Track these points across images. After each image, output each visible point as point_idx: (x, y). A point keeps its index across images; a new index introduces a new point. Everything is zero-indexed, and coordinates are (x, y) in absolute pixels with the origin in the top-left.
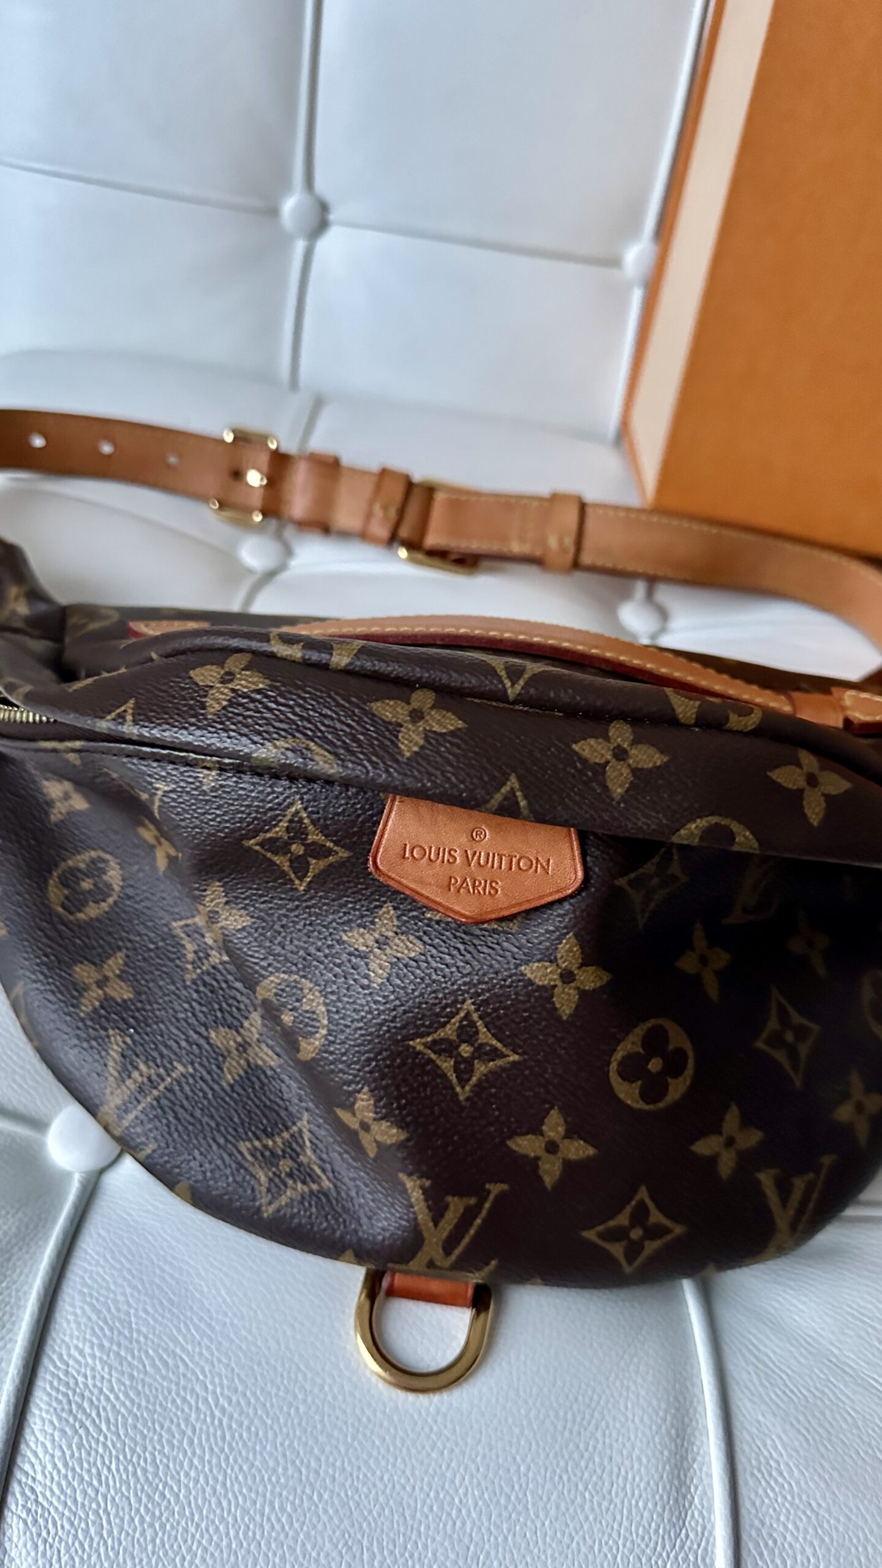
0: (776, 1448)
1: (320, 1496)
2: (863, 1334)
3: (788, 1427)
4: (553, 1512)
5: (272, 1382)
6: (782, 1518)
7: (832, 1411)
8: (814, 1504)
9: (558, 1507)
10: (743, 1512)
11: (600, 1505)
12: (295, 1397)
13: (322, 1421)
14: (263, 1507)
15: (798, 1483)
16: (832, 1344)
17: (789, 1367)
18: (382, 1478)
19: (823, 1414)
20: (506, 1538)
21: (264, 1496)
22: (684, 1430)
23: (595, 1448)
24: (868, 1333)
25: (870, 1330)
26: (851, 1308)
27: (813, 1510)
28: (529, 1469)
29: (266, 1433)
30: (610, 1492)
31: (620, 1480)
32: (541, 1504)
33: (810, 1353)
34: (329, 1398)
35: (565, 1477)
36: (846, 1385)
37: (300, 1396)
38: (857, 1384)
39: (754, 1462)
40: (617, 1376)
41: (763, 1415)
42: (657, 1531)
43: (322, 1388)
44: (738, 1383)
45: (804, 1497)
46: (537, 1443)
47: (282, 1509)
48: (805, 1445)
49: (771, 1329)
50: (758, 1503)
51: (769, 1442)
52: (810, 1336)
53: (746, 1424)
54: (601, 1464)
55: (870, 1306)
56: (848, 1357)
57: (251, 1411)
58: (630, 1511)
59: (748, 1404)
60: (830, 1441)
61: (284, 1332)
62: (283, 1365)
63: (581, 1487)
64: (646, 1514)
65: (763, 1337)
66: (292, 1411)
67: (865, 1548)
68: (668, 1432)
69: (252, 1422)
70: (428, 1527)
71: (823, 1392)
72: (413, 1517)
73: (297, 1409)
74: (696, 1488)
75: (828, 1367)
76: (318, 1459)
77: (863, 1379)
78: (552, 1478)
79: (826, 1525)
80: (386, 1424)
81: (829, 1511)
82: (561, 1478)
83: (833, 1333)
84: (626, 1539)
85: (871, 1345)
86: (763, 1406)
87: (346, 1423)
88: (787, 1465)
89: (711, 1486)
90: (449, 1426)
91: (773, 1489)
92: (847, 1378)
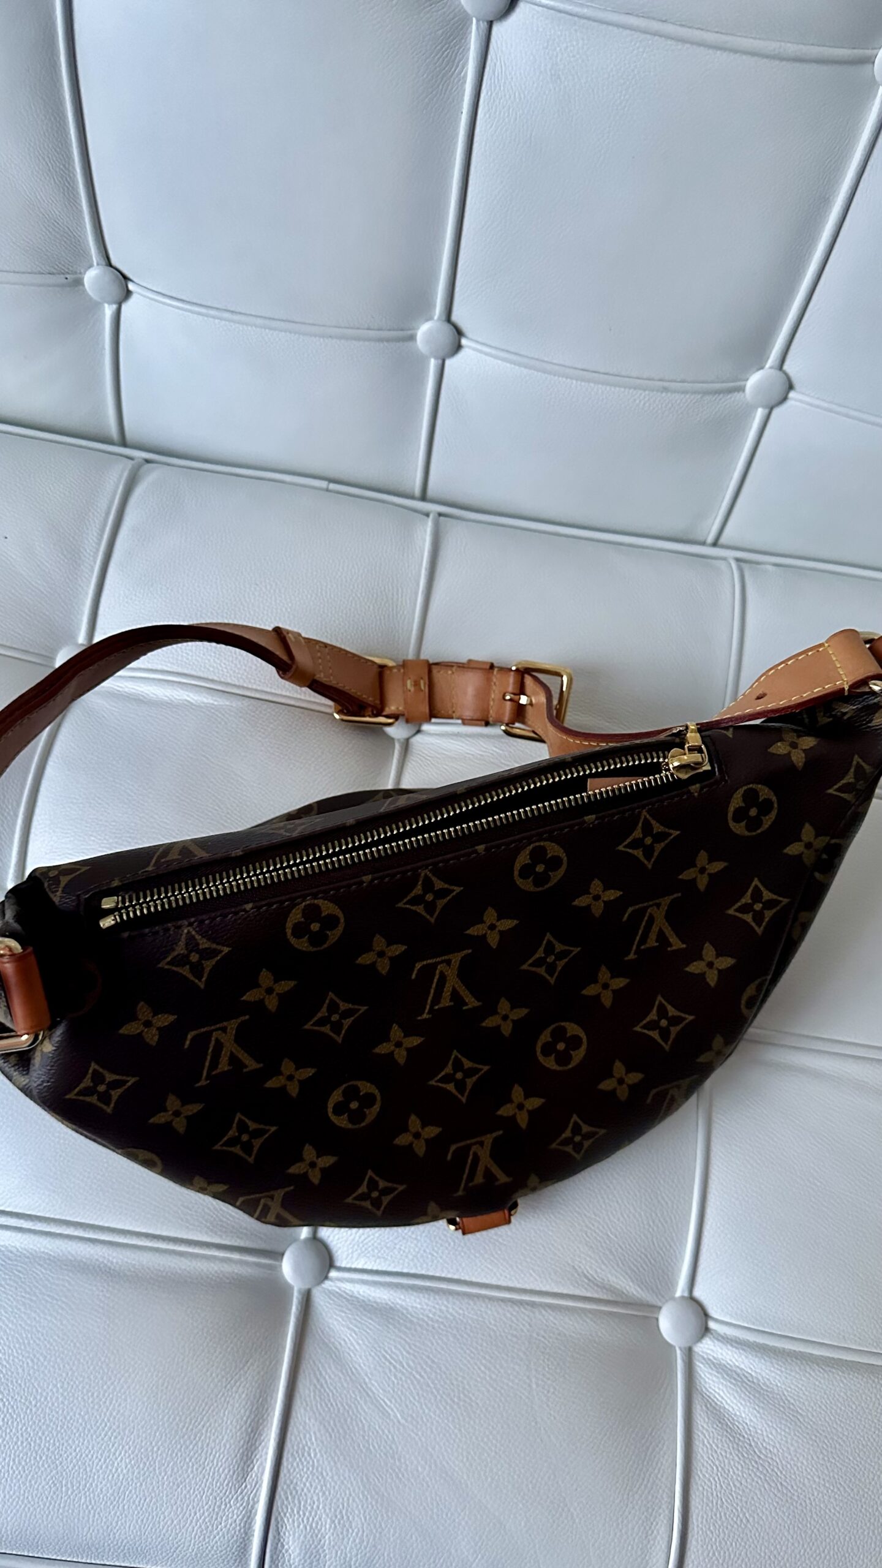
0: (310, 1439)
1: (41, 1458)
2: (387, 1371)
3: (322, 1427)
4: (169, 1473)
5: (18, 1394)
6: (304, 1479)
7: (352, 1419)
8: (325, 1474)
9: (173, 1470)
10: (282, 1475)
11: (197, 1469)
12: (30, 1403)
13: (44, 1417)
14: (9, 1461)
15: (318, 1461)
16: (366, 1375)
17: (335, 1388)
18: (75, 1451)
19: (346, 1421)
20: (141, 1484)
21: (10, 1456)
22: (257, 1429)
23: (200, 1438)
24: (390, 1370)
25: (392, 1368)
26: (386, 1352)
27: (323, 1477)
28: (158, 1449)
29: (12, 1422)
30: (204, 1463)
31: (212, 1457)
32: (163, 1468)
33: (351, 1379)
34: (50, 1405)
35: (179, 1454)
36: (366, 1403)
37: (33, 1403)
38: (372, 1403)
39: (295, 1448)
40: (223, 1394)
41: (309, 1419)
42: (227, 1485)
43: (46, 1398)
44: (301, 1397)
45: (320, 1469)
46: (166, 1435)
47: (20, 1463)
48: (329, 1439)
49: (334, 1361)
50: (292, 1471)
51: (308, 1436)
52: (356, 1369)
53: (298, 1425)
54: (202, 1448)
55: (397, 1352)
56: (373, 1385)
57: (5, 1410)
58: (214, 1474)
59: (302, 1411)
60: (344, 1438)
61: (28, 1363)
62: (25, 1384)
63: (187, 1460)
64: (223, 1476)
65: (326, 1366)
66: (28, 1411)
67: (348, 1499)
68: (246, 1430)
69: (5, 1416)
70: (99, 1477)
71: (350, 1407)
72: (91, 1471)
73: (31, 1410)
74: (257, 1460)
75: (360, 1391)
76: (40, 1438)
77: (377, 1401)
78: (171, 1455)
79: (328, 1485)
80: (80, 1421)
81: (332, 1478)
82: (177, 1455)
83: (369, 1367)
84: (209, 1488)
85: (389, 1378)
86: (311, 1414)
87: (58, 1419)
88: (315, 1450)
89: (266, 1459)
90: (117, 1424)
91: (302, 1464)
92: (368, 1399)
